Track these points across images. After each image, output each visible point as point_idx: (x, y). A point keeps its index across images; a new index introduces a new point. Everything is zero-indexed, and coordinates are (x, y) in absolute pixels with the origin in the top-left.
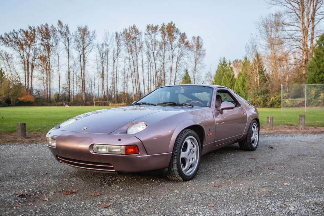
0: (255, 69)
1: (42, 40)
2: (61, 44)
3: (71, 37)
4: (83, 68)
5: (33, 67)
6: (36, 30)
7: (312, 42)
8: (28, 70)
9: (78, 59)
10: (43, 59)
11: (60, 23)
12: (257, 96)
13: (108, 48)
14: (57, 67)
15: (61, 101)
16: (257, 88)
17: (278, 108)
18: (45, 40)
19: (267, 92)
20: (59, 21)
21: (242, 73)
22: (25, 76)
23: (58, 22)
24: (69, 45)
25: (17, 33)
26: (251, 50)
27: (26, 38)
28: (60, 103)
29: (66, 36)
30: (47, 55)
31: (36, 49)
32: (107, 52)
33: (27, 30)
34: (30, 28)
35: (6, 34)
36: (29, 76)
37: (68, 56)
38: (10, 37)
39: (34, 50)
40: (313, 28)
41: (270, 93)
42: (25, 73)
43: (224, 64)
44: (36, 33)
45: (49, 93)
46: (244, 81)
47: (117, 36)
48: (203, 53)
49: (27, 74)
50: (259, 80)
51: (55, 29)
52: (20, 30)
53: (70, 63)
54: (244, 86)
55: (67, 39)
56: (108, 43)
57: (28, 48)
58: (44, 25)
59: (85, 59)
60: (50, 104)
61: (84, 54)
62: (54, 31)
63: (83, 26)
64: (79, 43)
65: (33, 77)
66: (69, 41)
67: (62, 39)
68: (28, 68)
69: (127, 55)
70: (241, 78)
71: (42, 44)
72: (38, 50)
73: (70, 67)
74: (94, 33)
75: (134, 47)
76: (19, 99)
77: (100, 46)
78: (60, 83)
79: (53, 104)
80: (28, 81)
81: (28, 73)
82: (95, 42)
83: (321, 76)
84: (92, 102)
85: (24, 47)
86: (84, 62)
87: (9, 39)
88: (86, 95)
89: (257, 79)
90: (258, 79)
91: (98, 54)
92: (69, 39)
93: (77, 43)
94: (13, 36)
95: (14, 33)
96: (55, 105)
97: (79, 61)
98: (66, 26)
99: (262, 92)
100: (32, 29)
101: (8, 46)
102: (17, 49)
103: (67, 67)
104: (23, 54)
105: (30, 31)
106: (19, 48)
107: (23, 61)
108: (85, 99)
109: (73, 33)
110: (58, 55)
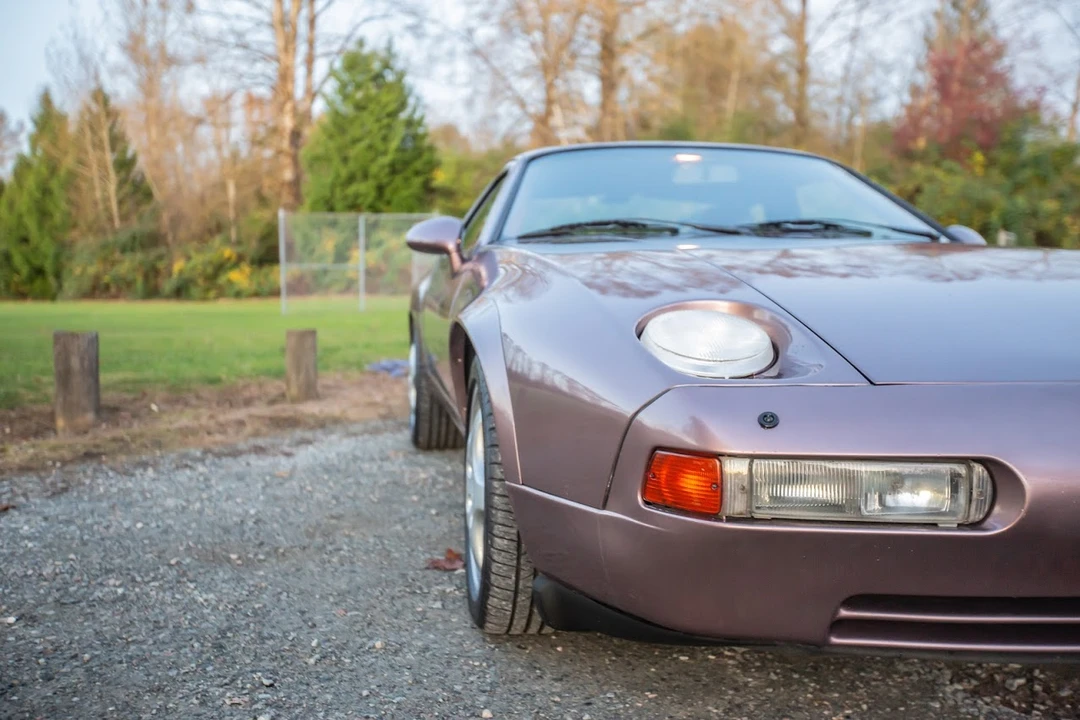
0: (95, 146)
7: (310, 71)
12: (117, 255)
16: (111, 219)
17: (204, 299)
19: (153, 240)
21: (35, 162)
40: (312, 22)
41: (167, 244)
46: (46, 191)
50: (117, 191)
54: (43, 214)
70: (31, 182)
83: (352, 189)
89: (105, 189)
90: (112, 187)
99: (134, 238)
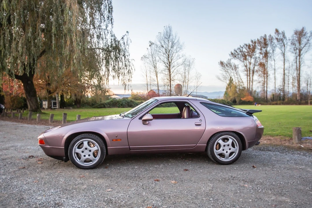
1: (261, 49)
2: (278, 50)
3: (288, 41)
4: (298, 69)
5: (253, 73)
6: (256, 42)
8: (250, 76)
9: (294, 60)
10: (262, 65)
11: (277, 31)
14: (274, 71)
15: (276, 100)
18: (262, 48)
20: (276, 29)
23: (275, 31)
24: (285, 49)
25: (242, 48)
27: (248, 50)
28: (275, 102)
29: (283, 41)
30: (264, 61)
31: (256, 58)
33: (249, 43)
34: (252, 41)
35: (235, 50)
36: (251, 81)
37: (283, 60)
38: (238, 51)
39: (254, 60)
42: (247, 78)
44: (256, 44)
45: (266, 94)
49: (249, 79)
51: (272, 37)
52: (244, 45)
53: (285, 65)
55: (283, 44)
57: (250, 59)
58: (263, 36)
59: (301, 60)
60: (266, 103)
61: (300, 55)
62: (271, 39)
63: (300, 29)
64: (296, 45)
65: (253, 81)
66: (286, 46)
67: (278, 46)
68: (250, 74)
71: (261, 53)
72: (258, 58)
73: (285, 69)
76: (242, 99)
78: (275, 85)
79: (269, 103)
80: (250, 85)
81: (250, 79)
84: (307, 101)
85: (247, 57)
86: (300, 63)
87: (236, 53)
88: (301, 95)
92: (286, 43)
93: (294, 46)
94: (240, 51)
95: (240, 48)
96: (270, 104)
97: (295, 63)
98: (283, 32)
100: (254, 42)
101: (236, 58)
102: (243, 60)
103: (283, 70)
104: (246, 63)
105: (252, 44)
106: (243, 59)
107: (246, 69)
108: (299, 98)
109: (289, 38)
110: (274, 60)
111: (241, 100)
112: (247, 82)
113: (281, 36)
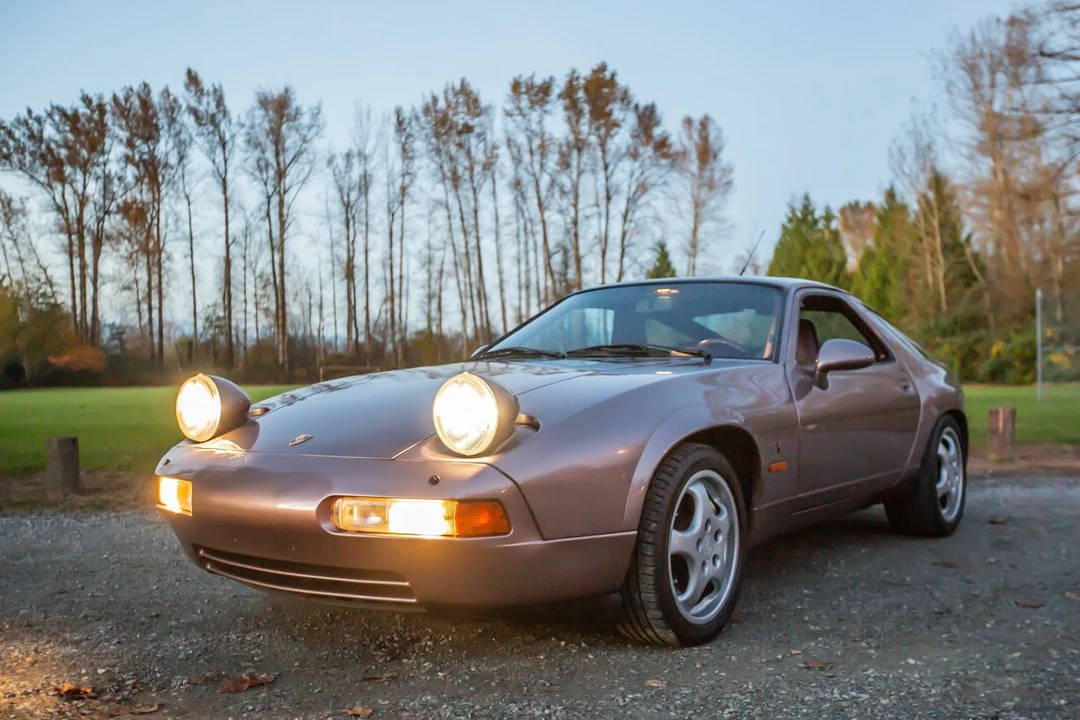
0: (927, 234)
1: (130, 144)
3: (235, 129)
4: (278, 246)
5: (98, 243)
6: (108, 108)
8: (82, 256)
9: (260, 210)
10: (136, 214)
11: (193, 80)
12: (938, 339)
13: (370, 166)
14: (186, 244)
16: (938, 306)
17: (1019, 383)
18: (138, 142)
19: (974, 322)
20: (189, 72)
21: (878, 252)
22: (73, 278)
23: (184, 78)
24: (226, 161)
25: (38, 120)
26: (911, 164)
27: (70, 136)
29: (216, 126)
30: (147, 197)
31: (107, 180)
32: (365, 184)
33: (75, 106)
34: (87, 100)
36: (86, 278)
37: (223, 202)
38: (17, 134)
39: (100, 184)
41: (987, 327)
42: (72, 266)
43: (804, 220)
44: (109, 119)
45: (156, 339)
46: (885, 281)
47: (400, 123)
48: (725, 180)
49: (77, 271)
50: (945, 277)
51: (175, 100)
52: (49, 109)
53: (230, 225)
55: (217, 138)
56: (367, 151)
57: (79, 176)
58: (136, 88)
59: (285, 211)
60: (161, 377)
61: (282, 194)
62: (172, 109)
63: (276, 91)
64: (263, 152)
65: (99, 281)
66: (229, 146)
67: (200, 140)
68: (82, 246)
69: (440, 191)
70: (873, 272)
71: (128, 159)
72: (116, 181)
73: (230, 241)
74: (316, 113)
75: (463, 161)
76: (52, 360)
77: (340, 162)
78: (195, 302)
80: (83, 296)
81: (83, 267)
82: (320, 146)
84: (311, 368)
85: (68, 170)
86: (282, 223)
87: (11, 143)
88: (291, 342)
89: (935, 272)
90: (941, 273)
91: (334, 193)
92: (227, 137)
93: (257, 154)
94: (27, 132)
95: (30, 122)
97: (262, 219)
98: (215, 91)
99: (956, 323)
100: (95, 103)
101: (8, 167)
102: (43, 179)
103: (222, 241)
104: (63, 195)
105: (88, 111)
106: (48, 175)
107: (63, 222)
108: (286, 358)
109: (239, 116)
110: (187, 197)
111: (47, 364)
112: (70, 282)
113: (208, 104)
